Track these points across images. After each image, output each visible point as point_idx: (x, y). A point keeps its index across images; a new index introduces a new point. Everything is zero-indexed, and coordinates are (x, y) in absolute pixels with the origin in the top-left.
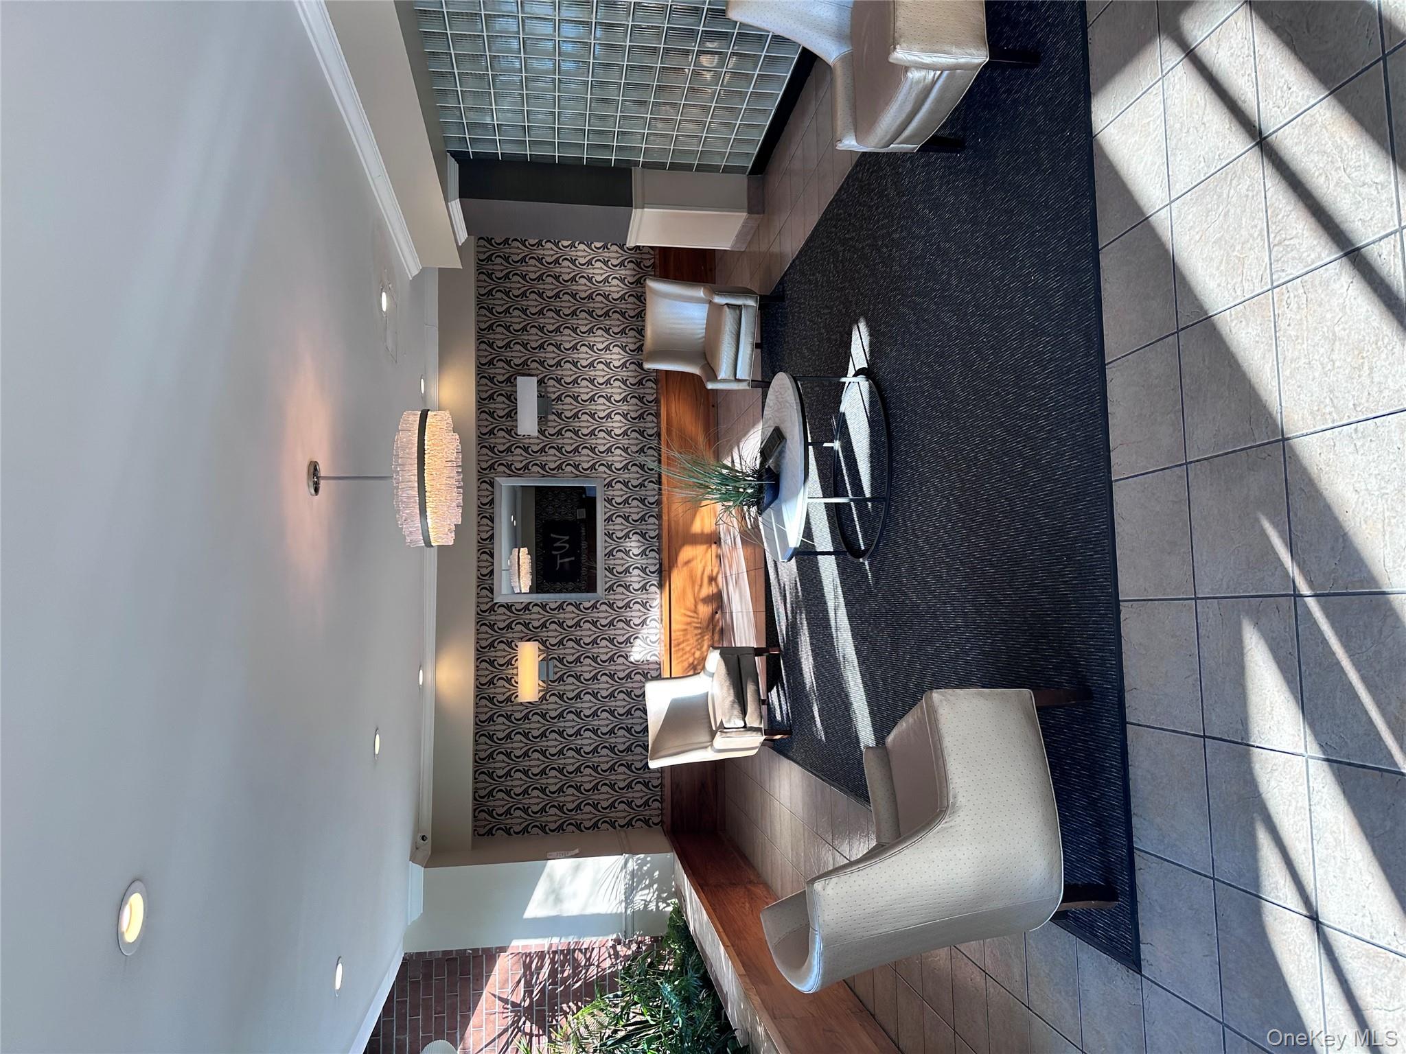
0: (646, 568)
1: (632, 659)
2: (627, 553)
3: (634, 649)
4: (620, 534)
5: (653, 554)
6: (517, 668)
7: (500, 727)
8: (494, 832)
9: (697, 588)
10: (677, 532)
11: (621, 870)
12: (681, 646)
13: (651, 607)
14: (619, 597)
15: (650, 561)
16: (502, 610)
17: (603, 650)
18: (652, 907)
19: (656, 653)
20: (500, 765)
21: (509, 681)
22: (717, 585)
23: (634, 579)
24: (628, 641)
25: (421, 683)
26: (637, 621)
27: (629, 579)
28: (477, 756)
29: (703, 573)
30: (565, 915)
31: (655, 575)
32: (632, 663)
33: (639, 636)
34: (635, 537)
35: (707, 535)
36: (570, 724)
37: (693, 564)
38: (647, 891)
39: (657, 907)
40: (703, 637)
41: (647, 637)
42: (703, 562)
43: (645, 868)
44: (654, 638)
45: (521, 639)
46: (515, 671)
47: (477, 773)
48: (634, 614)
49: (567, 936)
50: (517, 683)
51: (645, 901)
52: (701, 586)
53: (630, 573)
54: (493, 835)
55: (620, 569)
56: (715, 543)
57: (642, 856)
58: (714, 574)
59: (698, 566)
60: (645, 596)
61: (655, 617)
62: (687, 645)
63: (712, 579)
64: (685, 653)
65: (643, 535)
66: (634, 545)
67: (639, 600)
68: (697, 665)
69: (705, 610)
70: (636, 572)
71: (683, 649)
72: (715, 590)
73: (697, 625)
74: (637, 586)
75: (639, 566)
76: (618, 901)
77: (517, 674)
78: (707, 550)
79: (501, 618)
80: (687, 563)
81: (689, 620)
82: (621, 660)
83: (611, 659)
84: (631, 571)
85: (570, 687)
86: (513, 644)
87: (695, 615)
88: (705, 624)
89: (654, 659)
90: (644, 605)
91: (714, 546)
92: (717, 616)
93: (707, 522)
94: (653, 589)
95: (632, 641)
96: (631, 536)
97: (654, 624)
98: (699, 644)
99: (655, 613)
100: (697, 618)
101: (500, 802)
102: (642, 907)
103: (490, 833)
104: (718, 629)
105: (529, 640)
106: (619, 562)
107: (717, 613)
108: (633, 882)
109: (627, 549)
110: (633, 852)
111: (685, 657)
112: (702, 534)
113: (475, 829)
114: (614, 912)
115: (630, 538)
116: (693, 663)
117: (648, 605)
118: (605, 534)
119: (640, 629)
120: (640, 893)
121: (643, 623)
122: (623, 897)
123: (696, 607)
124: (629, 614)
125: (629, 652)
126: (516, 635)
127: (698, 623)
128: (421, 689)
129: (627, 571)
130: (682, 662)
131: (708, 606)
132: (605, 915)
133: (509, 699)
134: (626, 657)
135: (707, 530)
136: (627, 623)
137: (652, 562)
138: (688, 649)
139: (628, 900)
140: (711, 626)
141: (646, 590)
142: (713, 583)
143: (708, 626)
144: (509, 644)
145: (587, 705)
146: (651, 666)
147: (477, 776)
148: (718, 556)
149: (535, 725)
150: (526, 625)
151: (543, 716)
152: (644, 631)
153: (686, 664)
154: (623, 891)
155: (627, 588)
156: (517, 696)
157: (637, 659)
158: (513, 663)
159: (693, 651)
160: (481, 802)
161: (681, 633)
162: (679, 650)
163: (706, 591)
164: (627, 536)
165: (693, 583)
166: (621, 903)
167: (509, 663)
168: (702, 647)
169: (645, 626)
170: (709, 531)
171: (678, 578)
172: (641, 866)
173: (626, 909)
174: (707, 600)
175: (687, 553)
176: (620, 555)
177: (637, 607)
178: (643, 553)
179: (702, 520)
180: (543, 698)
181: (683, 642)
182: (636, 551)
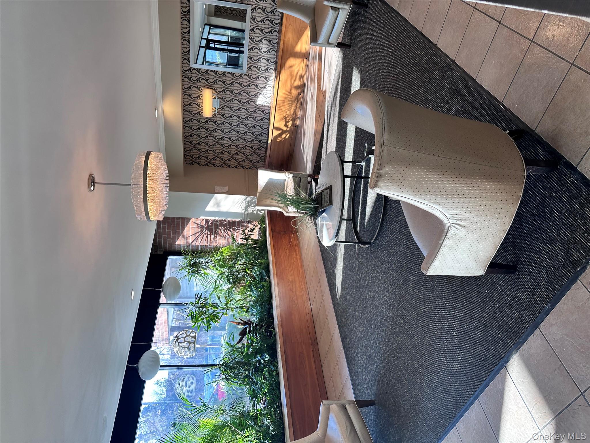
0: (269, 59)
1: (257, 103)
2: (260, 50)
3: (259, 99)
4: (257, 39)
5: (274, 53)
6: (202, 100)
7: (195, 124)
8: (193, 163)
9: (293, 81)
10: (287, 50)
11: (244, 200)
12: (281, 108)
13: (269, 80)
14: (254, 73)
15: (271, 56)
16: (194, 71)
17: (244, 97)
18: (255, 212)
19: (269, 102)
20: (195, 139)
21: (198, 105)
22: (303, 81)
23: (262, 64)
24: (256, 95)
25: (156, 116)
26: (262, 86)
27: (260, 64)
28: (185, 135)
29: (297, 73)
30: (221, 211)
31: (273, 64)
32: (257, 105)
33: (262, 93)
34: (265, 42)
35: (303, 53)
36: (226, 127)
37: (293, 68)
38: (253, 208)
39: (257, 212)
40: (292, 105)
41: (265, 94)
42: (298, 69)
43: (254, 200)
44: (269, 95)
45: (204, 87)
46: (201, 101)
47: (185, 141)
48: (260, 82)
49: (222, 217)
50: (202, 107)
51: (253, 210)
52: (295, 80)
53: (260, 61)
54: (193, 164)
55: (256, 58)
56: (306, 59)
57: (253, 197)
58: (303, 74)
59: (295, 69)
60: (267, 74)
61: (271, 86)
62: (284, 108)
63: (301, 77)
64: (283, 111)
65: (270, 41)
66: (264, 46)
67: (264, 76)
68: (287, 117)
69: (295, 92)
70: (264, 61)
71: (281, 110)
72: (302, 83)
73: (290, 99)
74: (263, 68)
75: (265, 58)
76: (242, 209)
77: (202, 103)
78: (301, 62)
79: (194, 76)
80: (291, 67)
81: (286, 96)
82: (252, 103)
83: (247, 102)
84: (261, 60)
85: (227, 112)
86: (200, 89)
87: (290, 95)
88: (293, 99)
89: (268, 105)
90: (266, 78)
91: (305, 60)
92: (300, 96)
93: (304, 46)
94: (272, 71)
95: (258, 95)
96: (263, 41)
97: (269, 88)
98: (290, 108)
99: (271, 83)
100: (291, 96)
101: (195, 154)
102: (251, 212)
103: (192, 163)
104: (299, 102)
105: (208, 88)
106: (255, 54)
107: (300, 94)
108: (248, 204)
109: (260, 48)
110: (249, 195)
111: (283, 113)
112: (300, 53)
113: (185, 162)
114: (240, 212)
115: (262, 42)
116: (285, 117)
117: (268, 78)
118: (249, 38)
119: (262, 90)
120: (251, 208)
121: (264, 87)
122: (244, 208)
123: (291, 90)
124: (258, 82)
125: (256, 100)
126: (201, 84)
127: (291, 98)
128: (157, 119)
129: (259, 60)
130: (280, 115)
131: (297, 91)
132: (237, 213)
133: (198, 113)
134: (255, 102)
135: (303, 51)
136: (257, 86)
137: (272, 56)
138: (284, 110)
139: (246, 209)
140: (296, 100)
141: (268, 71)
142: (301, 79)
143: (295, 100)
144: (198, 88)
145: (235, 121)
146: (266, 108)
147: (185, 142)
148: (307, 66)
149: (211, 126)
150: (207, 81)
151: (215, 123)
152: (264, 91)
153: (282, 116)
154: (244, 207)
155: (258, 69)
156: (202, 112)
157: (260, 104)
158: (200, 97)
159: (286, 111)
160: (187, 153)
161: (282, 102)
162: (280, 109)
163: (298, 83)
164: (261, 41)
165: (291, 79)
166: (243, 210)
167: (198, 97)
168: (291, 110)
169: (265, 89)
170: (304, 52)
171: (284, 74)
172: (252, 200)
173: (245, 212)
174: (297, 88)
175: (291, 61)
176: (256, 50)
177: (262, 79)
178: (269, 51)
179: (302, 44)
180: (214, 115)
181: (282, 106)
182: (265, 50)
